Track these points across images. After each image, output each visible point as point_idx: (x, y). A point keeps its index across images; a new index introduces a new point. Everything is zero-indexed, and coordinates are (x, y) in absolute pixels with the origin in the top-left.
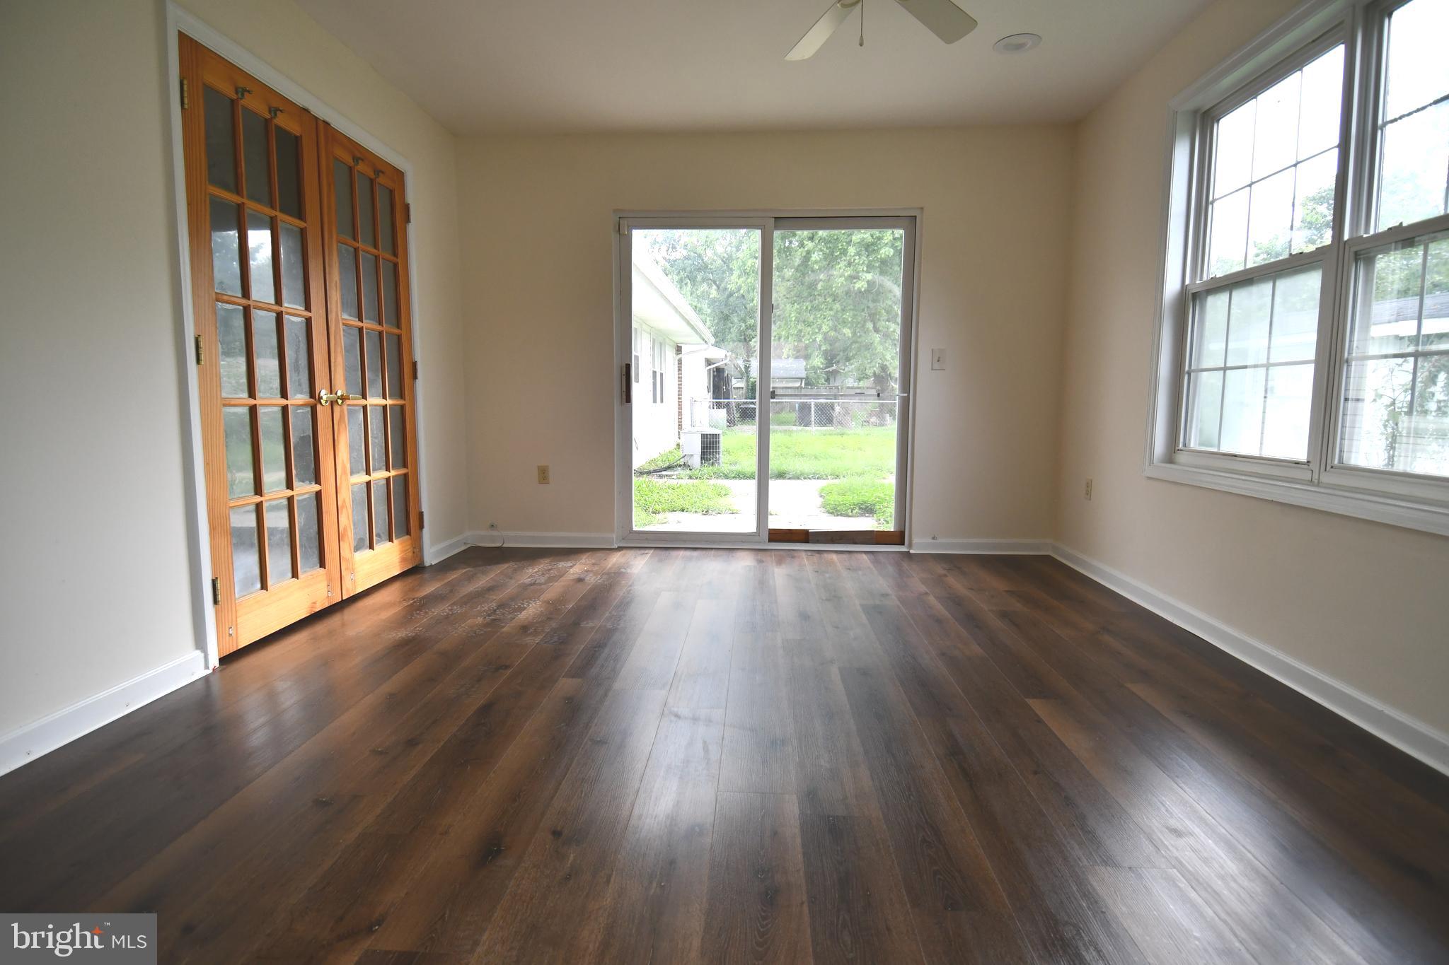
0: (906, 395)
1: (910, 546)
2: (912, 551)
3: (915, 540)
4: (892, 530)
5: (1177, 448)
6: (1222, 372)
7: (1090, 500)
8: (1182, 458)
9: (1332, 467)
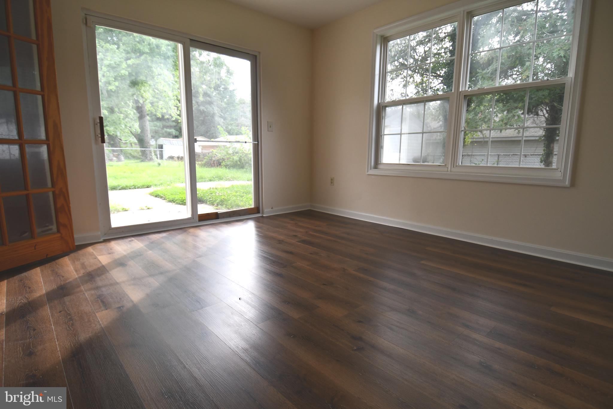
0: (257, 143)
1: (263, 213)
2: (264, 215)
3: (265, 210)
4: (253, 207)
5: (378, 163)
6: (400, 135)
7: (334, 185)
8: (380, 167)
9: (456, 166)
